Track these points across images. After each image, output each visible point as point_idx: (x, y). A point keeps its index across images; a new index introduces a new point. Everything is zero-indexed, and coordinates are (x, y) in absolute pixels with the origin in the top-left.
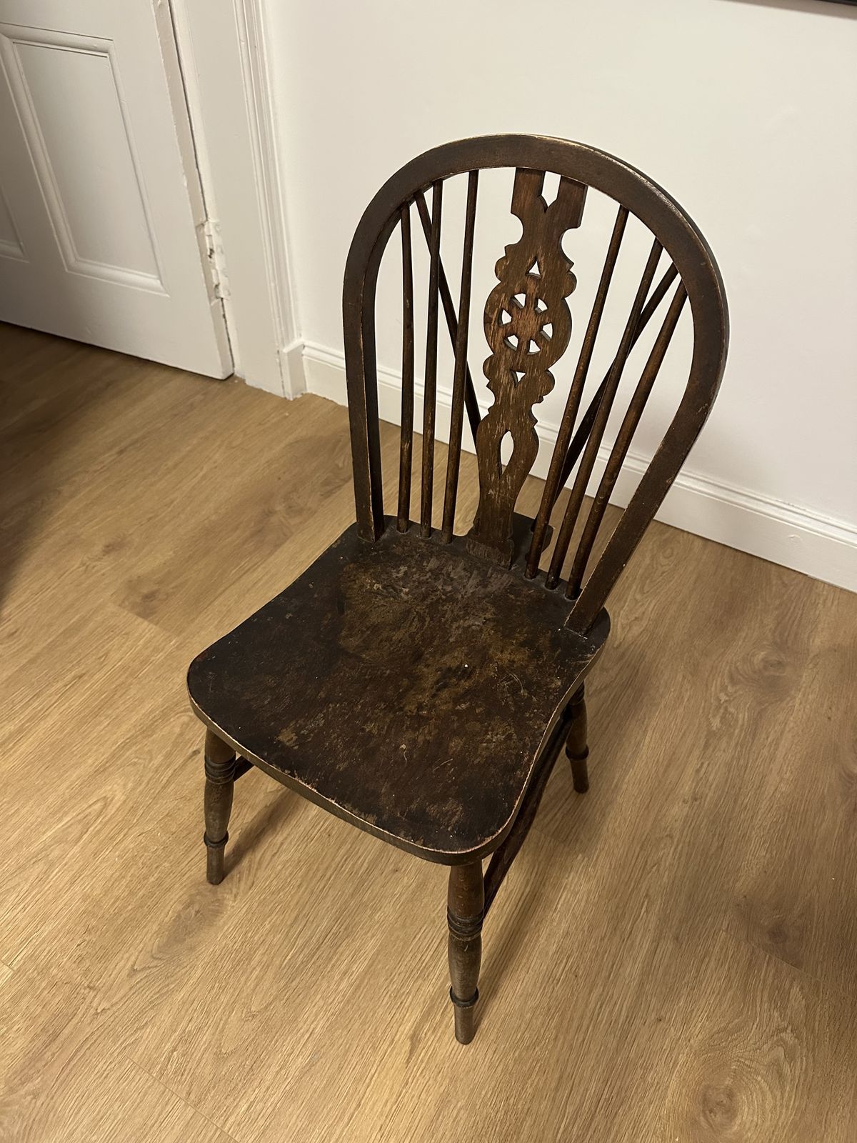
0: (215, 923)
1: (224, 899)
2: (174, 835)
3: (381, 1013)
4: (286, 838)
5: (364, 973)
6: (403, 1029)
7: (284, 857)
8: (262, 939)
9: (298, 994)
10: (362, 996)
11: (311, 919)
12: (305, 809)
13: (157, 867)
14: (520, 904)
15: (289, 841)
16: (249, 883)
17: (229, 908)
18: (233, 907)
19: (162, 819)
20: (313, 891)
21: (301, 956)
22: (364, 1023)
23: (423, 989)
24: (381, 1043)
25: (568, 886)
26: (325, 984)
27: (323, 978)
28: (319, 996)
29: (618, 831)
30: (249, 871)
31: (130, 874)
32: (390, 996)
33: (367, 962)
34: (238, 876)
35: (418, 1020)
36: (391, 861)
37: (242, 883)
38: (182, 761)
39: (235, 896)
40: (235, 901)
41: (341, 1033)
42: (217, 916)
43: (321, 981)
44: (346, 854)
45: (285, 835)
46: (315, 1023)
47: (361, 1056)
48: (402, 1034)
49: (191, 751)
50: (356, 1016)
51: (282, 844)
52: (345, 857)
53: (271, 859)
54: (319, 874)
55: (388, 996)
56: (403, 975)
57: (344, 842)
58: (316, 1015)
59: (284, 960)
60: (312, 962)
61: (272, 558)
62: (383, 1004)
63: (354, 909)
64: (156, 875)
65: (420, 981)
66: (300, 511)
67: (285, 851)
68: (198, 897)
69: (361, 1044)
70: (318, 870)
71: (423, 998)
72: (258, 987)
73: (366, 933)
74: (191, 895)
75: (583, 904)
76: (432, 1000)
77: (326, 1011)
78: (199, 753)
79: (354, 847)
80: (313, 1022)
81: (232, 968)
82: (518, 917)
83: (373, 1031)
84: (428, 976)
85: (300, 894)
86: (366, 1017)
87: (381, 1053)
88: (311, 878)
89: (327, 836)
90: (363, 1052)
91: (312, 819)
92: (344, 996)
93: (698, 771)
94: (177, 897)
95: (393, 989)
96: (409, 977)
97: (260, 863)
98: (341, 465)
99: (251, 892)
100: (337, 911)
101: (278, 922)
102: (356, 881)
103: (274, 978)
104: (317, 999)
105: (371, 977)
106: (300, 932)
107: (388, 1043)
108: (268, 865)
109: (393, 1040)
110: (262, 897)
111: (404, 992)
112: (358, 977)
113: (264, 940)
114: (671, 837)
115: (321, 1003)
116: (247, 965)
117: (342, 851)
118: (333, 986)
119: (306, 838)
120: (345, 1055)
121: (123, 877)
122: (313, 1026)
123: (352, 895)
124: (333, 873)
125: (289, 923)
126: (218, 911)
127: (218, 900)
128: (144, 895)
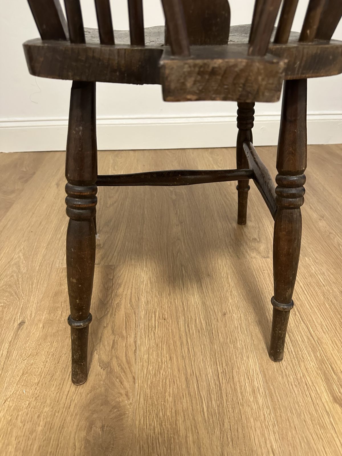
0: (124, 426)
1: (119, 403)
2: (40, 385)
3: (301, 401)
4: (136, 337)
5: (265, 384)
6: (325, 400)
7: (143, 349)
8: (173, 411)
9: (236, 431)
10: (279, 398)
11: (198, 374)
12: (135, 314)
13: (39, 416)
14: (306, 292)
15: (138, 338)
16: (131, 379)
17: (129, 406)
18: (131, 404)
19: (20, 379)
20: (183, 356)
21: (214, 402)
22: (299, 415)
23: (309, 367)
24: (322, 419)
25: (317, 273)
26: (248, 409)
27: (243, 405)
28: (252, 420)
29: (309, 241)
30: (124, 372)
31: (14, 438)
32: (296, 386)
33: (260, 375)
34: (118, 380)
35: (327, 388)
36: (216, 311)
37: (126, 383)
38: (12, 334)
39: (127, 395)
40: (129, 399)
41: (292, 434)
42: (122, 419)
43: (243, 408)
44: (185, 324)
45: (133, 336)
46: (268, 442)
47: (320, 440)
48: (328, 404)
49: (16, 325)
50: (289, 414)
51: (135, 342)
52: (186, 325)
53: (135, 355)
54: (178, 343)
55: (294, 386)
56: (289, 367)
57: (177, 318)
58: (263, 435)
59: (204, 414)
60: (225, 400)
61: (8, 214)
62: (297, 393)
63: (221, 352)
64: (41, 423)
65: (302, 364)
66: (13, 192)
67: (141, 344)
68: (95, 416)
69: (312, 431)
70: (175, 342)
71: (314, 372)
72: (202, 449)
73: (242, 359)
74: (87, 418)
75: (332, 276)
76: (321, 370)
77: (267, 427)
78: (24, 323)
79: (186, 316)
80: (266, 442)
81: (167, 450)
82: (312, 298)
83: (310, 416)
84: (303, 358)
85: (175, 363)
86: (296, 409)
87: (329, 427)
88: (175, 349)
89: (163, 320)
90: (319, 436)
91: (145, 317)
92: (268, 407)
93: (311, 208)
94: (75, 427)
95: (292, 380)
96: (293, 366)
97: (128, 362)
98: (25, 170)
99: (137, 385)
100: (211, 358)
101: (176, 391)
102: (206, 334)
103: (208, 433)
104: (253, 424)
105: (272, 383)
106: (198, 387)
107: (327, 417)
108: (136, 359)
109: (327, 412)
110: (149, 383)
111: (301, 377)
112: (264, 388)
113: (176, 411)
114: (332, 233)
115: (258, 424)
116: (178, 439)
117: (181, 323)
118: (255, 407)
119: (150, 329)
120: (310, 448)
121: (8, 445)
122: (269, 446)
123: (211, 342)
124: (187, 338)
125: (184, 387)
126: (120, 415)
127: (114, 407)
128: (40, 447)
